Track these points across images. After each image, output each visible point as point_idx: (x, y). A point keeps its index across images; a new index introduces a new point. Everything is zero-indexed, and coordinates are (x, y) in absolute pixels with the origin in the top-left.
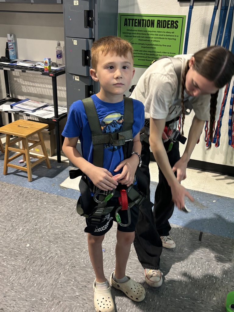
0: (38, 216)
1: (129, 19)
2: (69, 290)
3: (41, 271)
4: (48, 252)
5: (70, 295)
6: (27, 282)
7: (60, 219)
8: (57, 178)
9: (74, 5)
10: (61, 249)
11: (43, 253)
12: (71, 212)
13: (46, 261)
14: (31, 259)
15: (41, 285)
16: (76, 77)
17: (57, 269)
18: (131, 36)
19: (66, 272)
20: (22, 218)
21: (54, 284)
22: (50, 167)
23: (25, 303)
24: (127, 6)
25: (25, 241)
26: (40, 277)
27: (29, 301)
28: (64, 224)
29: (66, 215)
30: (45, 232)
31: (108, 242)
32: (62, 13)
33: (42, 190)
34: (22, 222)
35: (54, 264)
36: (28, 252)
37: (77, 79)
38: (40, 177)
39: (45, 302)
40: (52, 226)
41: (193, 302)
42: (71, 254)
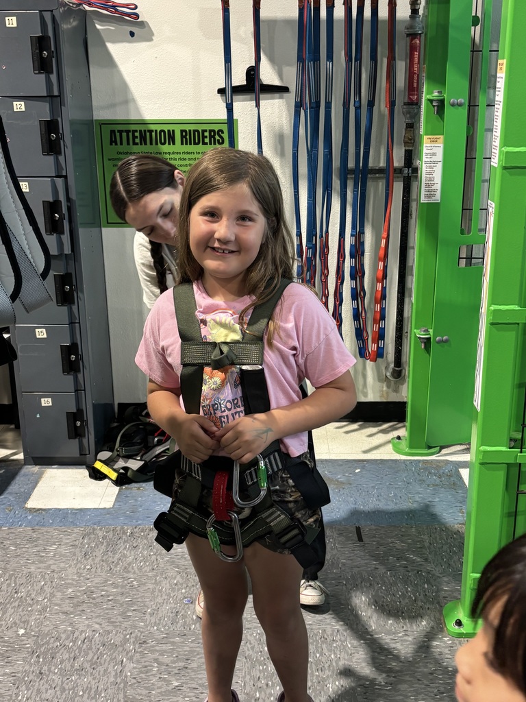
1: (119, 131)
2: (156, 683)
3: (78, 668)
4: (73, 632)
5: (163, 690)
6: (58, 693)
7: (65, 569)
8: (11, 493)
9: (15, 110)
11: (64, 636)
12: (81, 552)
13: (80, 648)
14: (45, 653)
15: (93, 690)
17: (111, 655)
19: (132, 656)
21: (119, 680)
25: (9, 625)
26: (83, 678)
28: (80, 577)
29: (73, 560)
30: (46, 600)
35: (98, 649)
36: (30, 643)
40: (54, 585)
41: (391, 637)
42: (125, 623)
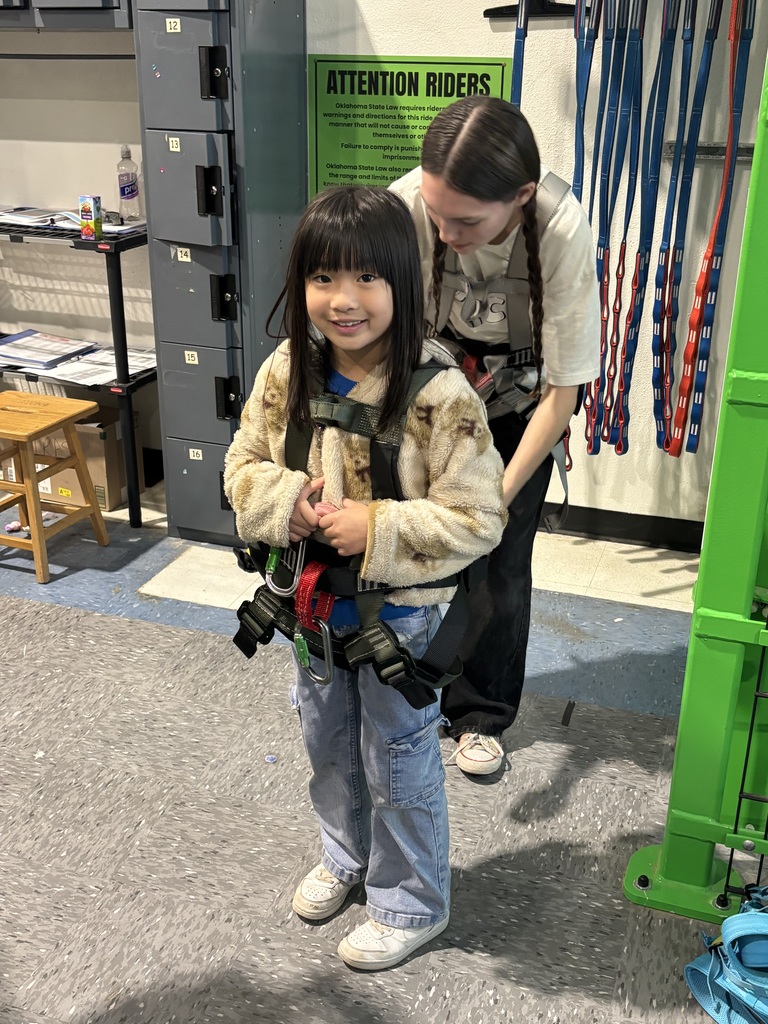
0: (69, 678)
1: (340, 72)
2: (165, 865)
3: (80, 819)
4: (101, 770)
5: (168, 876)
6: (37, 846)
7: (139, 682)
8: (131, 570)
9: (169, 31)
10: (140, 760)
11: (86, 772)
12: (172, 663)
13: (97, 793)
14: (51, 790)
15: (81, 854)
16: (179, 249)
17: (131, 811)
18: (349, 125)
19: (155, 820)
20: (20, 684)
21: (119, 849)
22: (106, 540)
23: (34, 899)
24: (335, 34)
25: (30, 743)
26: (78, 833)
27: (44, 894)
28: (151, 696)
29: (157, 672)
30: (92, 719)
31: (286, 737)
32: (133, 57)
33: (82, 607)
34: (19, 694)
35: (119, 799)
36: (40, 772)
37: (184, 256)
38: (73, 568)
39: (94, 895)
40: (114, 700)
41: (531, 878)
42: (173, 771)
